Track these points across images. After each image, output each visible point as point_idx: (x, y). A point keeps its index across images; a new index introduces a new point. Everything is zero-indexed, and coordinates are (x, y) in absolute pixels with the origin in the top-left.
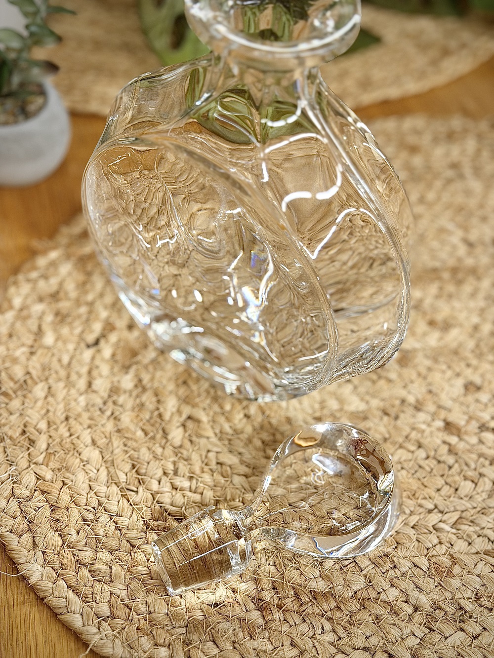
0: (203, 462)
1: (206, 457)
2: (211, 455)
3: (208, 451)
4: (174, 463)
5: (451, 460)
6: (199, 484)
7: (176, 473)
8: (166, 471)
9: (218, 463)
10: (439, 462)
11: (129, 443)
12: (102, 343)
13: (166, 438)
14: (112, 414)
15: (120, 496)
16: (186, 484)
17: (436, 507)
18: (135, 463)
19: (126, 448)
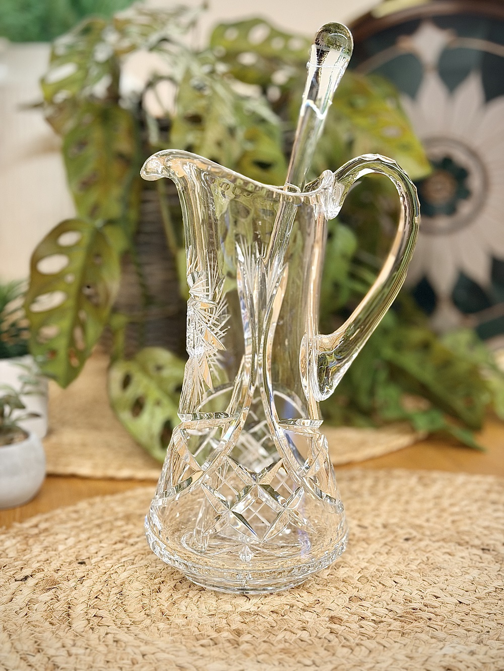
0: (100, 640)
1: (104, 637)
2: (109, 636)
3: (107, 634)
4: (74, 640)
5: (332, 637)
6: (92, 652)
7: (74, 645)
8: (65, 645)
9: (114, 641)
10: (320, 638)
11: (37, 629)
12: (29, 579)
13: (70, 626)
14: (26, 615)
15: (19, 658)
16: (81, 651)
17: (314, 663)
18: (37, 640)
19: (33, 632)
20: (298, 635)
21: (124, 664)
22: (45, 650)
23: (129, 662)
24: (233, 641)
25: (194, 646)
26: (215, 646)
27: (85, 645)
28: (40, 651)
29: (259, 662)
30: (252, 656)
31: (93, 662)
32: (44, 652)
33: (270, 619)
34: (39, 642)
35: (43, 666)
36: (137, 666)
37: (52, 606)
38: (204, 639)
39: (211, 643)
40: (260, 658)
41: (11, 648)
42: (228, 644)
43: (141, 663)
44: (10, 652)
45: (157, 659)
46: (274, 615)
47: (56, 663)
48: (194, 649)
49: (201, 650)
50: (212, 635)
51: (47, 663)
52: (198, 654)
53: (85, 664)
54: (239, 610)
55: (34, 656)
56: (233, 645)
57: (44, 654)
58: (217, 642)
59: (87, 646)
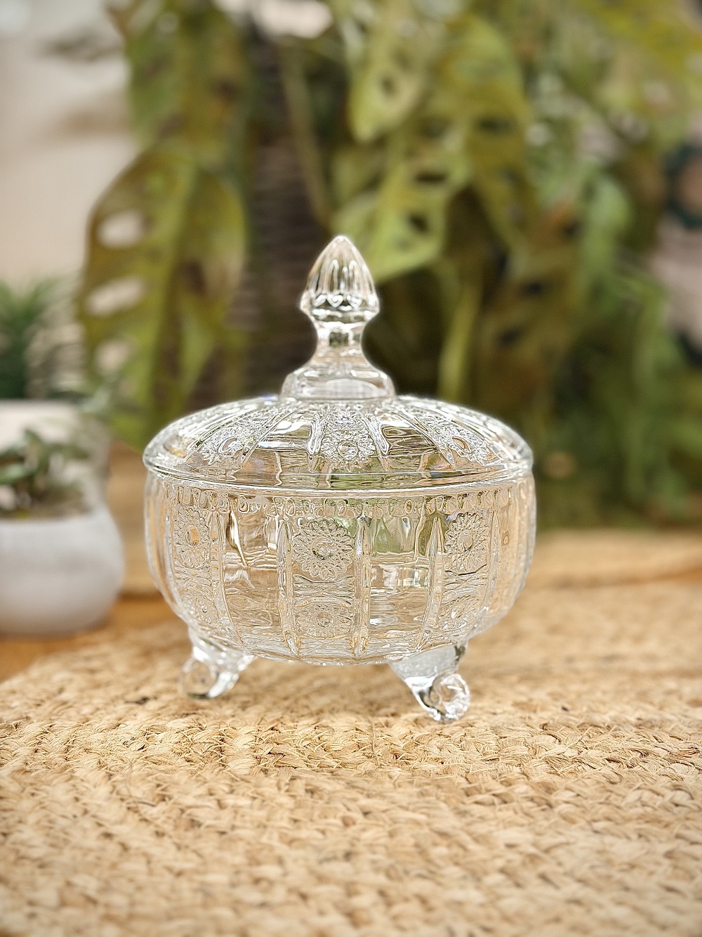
0: (279, 789)
1: (287, 784)
2: (298, 781)
3: (293, 779)
4: (231, 786)
6: (265, 803)
7: (231, 793)
8: (213, 792)
9: (307, 790)
11: (162, 767)
12: (150, 702)
13: (223, 765)
14: (142, 748)
15: (124, 809)
16: (244, 802)
18: (161, 783)
19: (153, 771)
20: (667, 798)
21: (328, 824)
22: (176, 797)
23: (339, 822)
24: (537, 800)
25: (463, 803)
26: (504, 806)
27: (252, 793)
28: (167, 799)
29: (596, 832)
30: (582, 823)
31: (268, 820)
32: (172, 801)
33: (606, 770)
34: (165, 785)
35: (171, 821)
36: (353, 828)
37: (190, 737)
38: (480, 793)
39: (496, 800)
40: (600, 825)
41: (112, 792)
42: (530, 804)
43: (361, 824)
44: (109, 799)
45: (391, 819)
46: (612, 765)
47: (196, 819)
48: (462, 807)
49: (478, 810)
50: (495, 790)
51: (179, 818)
52: (472, 816)
53: (252, 822)
54: (543, 754)
55: (153, 806)
56: (539, 805)
57: (175, 803)
58: (507, 799)
59: (256, 796)
